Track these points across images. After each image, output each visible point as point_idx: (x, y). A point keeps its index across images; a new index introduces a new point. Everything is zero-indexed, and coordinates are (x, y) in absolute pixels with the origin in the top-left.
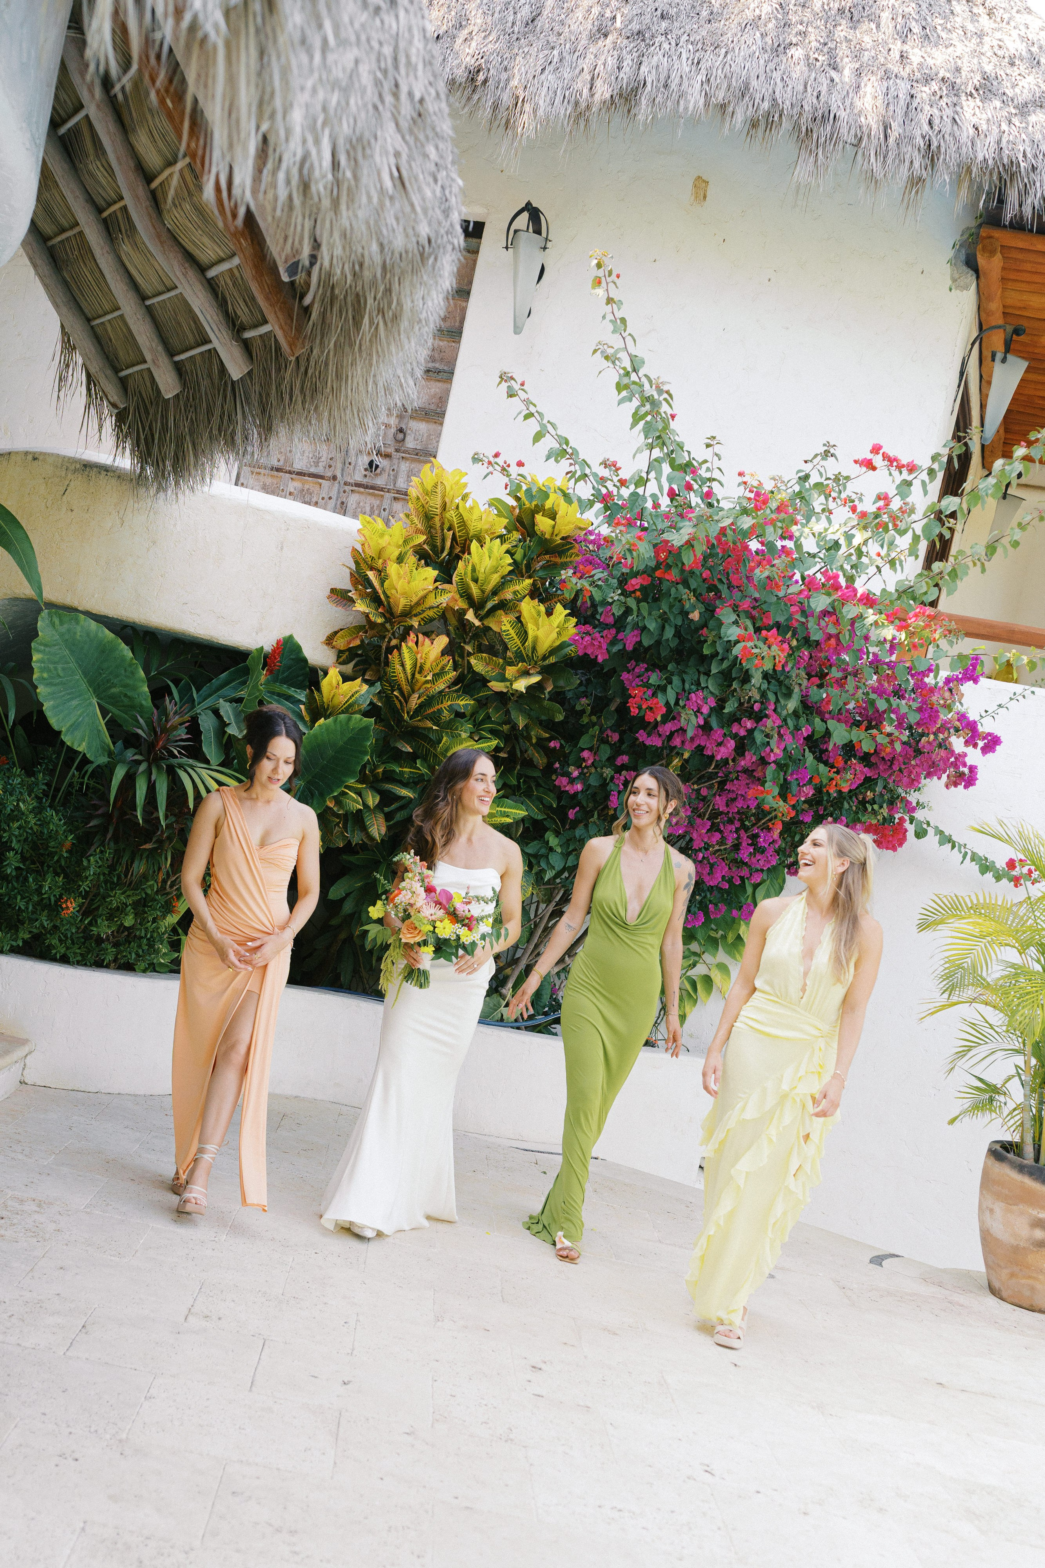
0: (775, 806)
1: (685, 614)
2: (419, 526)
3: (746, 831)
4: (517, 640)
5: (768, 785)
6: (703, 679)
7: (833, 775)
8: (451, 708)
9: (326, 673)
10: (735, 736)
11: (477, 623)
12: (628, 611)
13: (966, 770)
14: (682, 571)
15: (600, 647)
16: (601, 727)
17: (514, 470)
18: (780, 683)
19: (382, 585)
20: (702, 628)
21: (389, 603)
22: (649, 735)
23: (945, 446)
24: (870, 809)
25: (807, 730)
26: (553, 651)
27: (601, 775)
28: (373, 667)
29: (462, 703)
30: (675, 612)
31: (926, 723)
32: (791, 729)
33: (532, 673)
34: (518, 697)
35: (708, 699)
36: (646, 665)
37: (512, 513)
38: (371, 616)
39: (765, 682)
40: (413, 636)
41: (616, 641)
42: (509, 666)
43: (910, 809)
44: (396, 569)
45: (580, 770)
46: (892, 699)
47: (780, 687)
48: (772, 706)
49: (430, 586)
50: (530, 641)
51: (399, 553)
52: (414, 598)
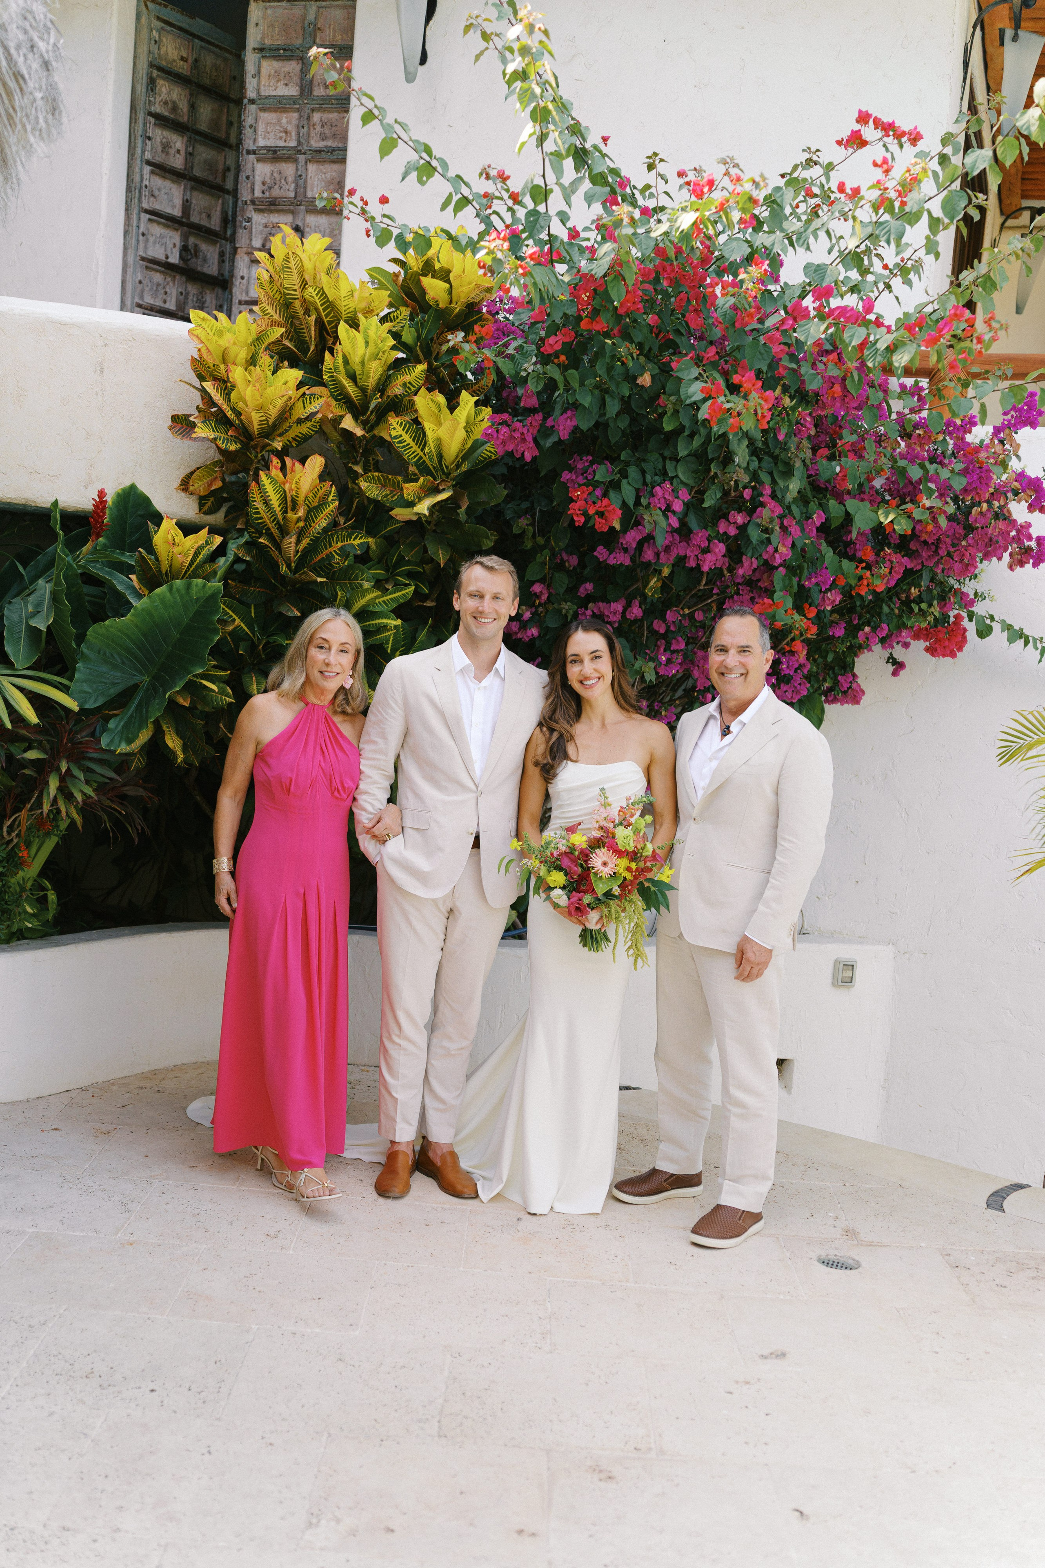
0: (790, 622)
1: (631, 379)
4: (415, 448)
5: (778, 596)
6: (669, 465)
7: (860, 572)
8: (343, 552)
9: (161, 522)
10: (724, 538)
11: (359, 432)
13: (1033, 544)
15: (523, 440)
16: (552, 550)
17: (377, 210)
18: (775, 458)
19: (228, 400)
20: (658, 395)
21: (241, 421)
22: (611, 551)
23: (957, 121)
24: (916, 610)
25: (819, 517)
26: (467, 454)
27: (559, 611)
28: (243, 511)
29: (356, 542)
30: (616, 377)
31: (975, 489)
32: (798, 519)
33: (441, 488)
34: (435, 525)
35: (680, 492)
36: (590, 458)
37: (395, 282)
38: (219, 443)
39: (755, 458)
40: (275, 461)
41: (546, 431)
42: (407, 485)
43: (967, 603)
44: (245, 375)
45: (533, 610)
46: (927, 463)
47: (776, 464)
48: (768, 491)
49: (292, 392)
50: (432, 445)
51: (247, 354)
52: (272, 410)
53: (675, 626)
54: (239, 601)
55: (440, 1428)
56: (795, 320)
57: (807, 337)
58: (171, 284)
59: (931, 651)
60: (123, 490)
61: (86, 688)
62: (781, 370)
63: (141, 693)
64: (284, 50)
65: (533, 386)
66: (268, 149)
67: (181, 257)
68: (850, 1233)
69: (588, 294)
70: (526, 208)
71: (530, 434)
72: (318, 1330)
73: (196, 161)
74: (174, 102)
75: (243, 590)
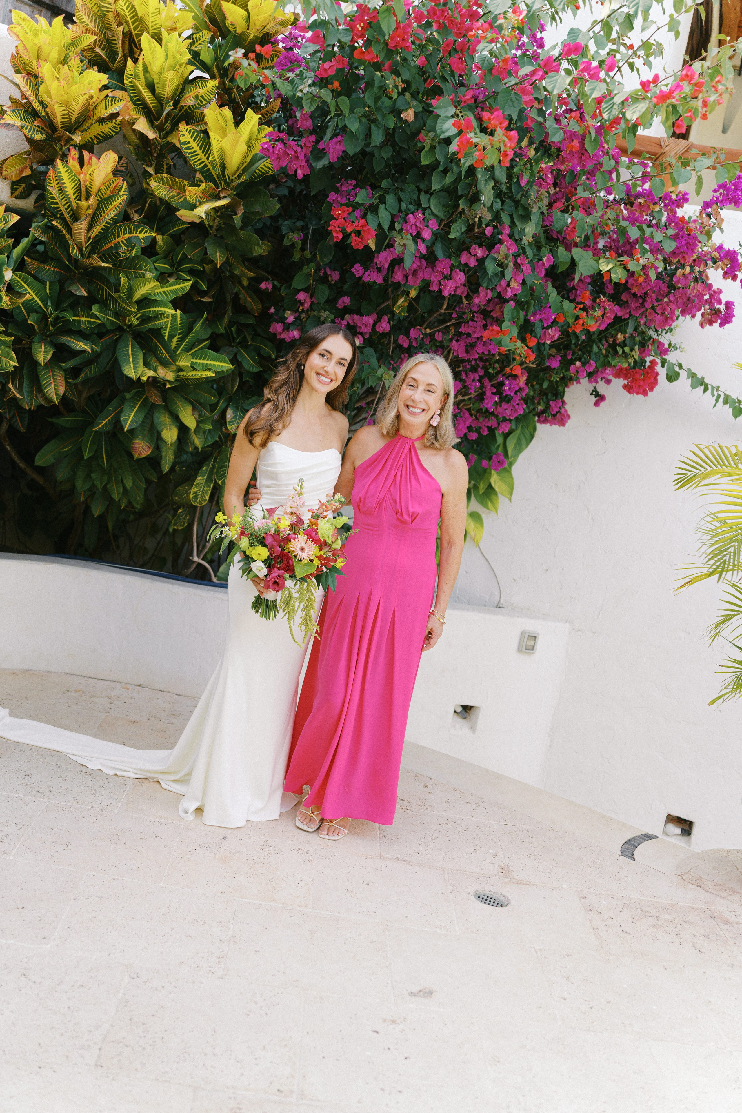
0: (512, 347)
1: (397, 113)
2: (91, 26)
3: (490, 380)
4: (201, 155)
5: (506, 325)
6: (424, 198)
7: (578, 312)
8: (130, 243)
10: (465, 268)
11: (151, 135)
12: (325, 108)
13: (722, 307)
14: (390, 53)
15: (297, 158)
16: (318, 264)
18: (517, 203)
19: (37, 94)
20: (419, 132)
21: (46, 113)
22: (366, 269)
24: (620, 352)
25: (548, 260)
26: (246, 167)
29: (142, 235)
30: (384, 110)
31: (682, 252)
32: (530, 259)
33: (222, 195)
34: (217, 230)
35: (430, 222)
36: (354, 182)
37: (200, 7)
38: (27, 131)
39: (498, 200)
40: (74, 153)
41: (319, 153)
42: (190, 188)
43: (663, 351)
44: (53, 72)
45: (297, 314)
46: (645, 226)
47: (517, 208)
48: (507, 231)
49: (94, 92)
50: (216, 155)
51: (59, 55)
52: (74, 106)
53: (417, 342)
54: (35, 278)
55: (99, 1057)
56: (546, 73)
57: (554, 88)
59: (628, 388)
62: (529, 121)
65: (308, 108)
68: (505, 870)
69: (362, 25)
71: (303, 154)
72: (12, 942)
75: (38, 267)
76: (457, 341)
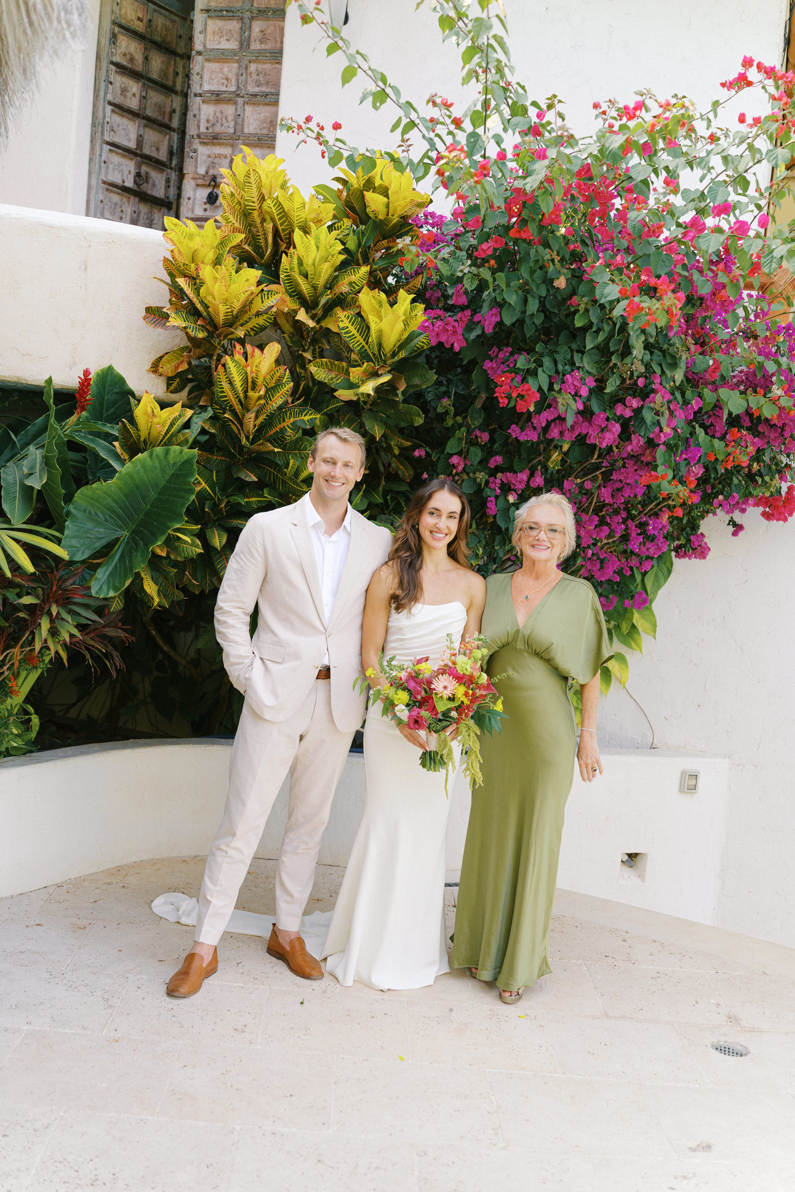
0: (674, 491)
1: (549, 282)
2: (237, 225)
3: (633, 520)
4: (359, 338)
5: (661, 469)
6: (577, 357)
7: (729, 450)
8: (295, 427)
9: (139, 401)
10: (619, 419)
11: (311, 324)
12: (482, 285)
14: (541, 227)
15: (455, 332)
17: (329, 134)
18: (664, 352)
19: (198, 294)
20: (570, 297)
21: (208, 313)
22: (522, 429)
24: (759, 480)
25: (696, 403)
26: (402, 345)
27: (475, 480)
28: (207, 391)
29: (307, 418)
30: (537, 279)
32: (681, 404)
33: (380, 372)
34: (371, 405)
35: (586, 380)
36: (510, 349)
37: (339, 197)
38: (189, 331)
39: (647, 352)
40: (238, 347)
41: (473, 325)
42: (353, 369)
44: (212, 273)
46: (780, 360)
47: (664, 356)
48: (658, 380)
49: (254, 288)
50: (374, 336)
51: (214, 255)
52: (236, 304)
53: (572, 493)
54: (207, 469)
57: (708, 246)
58: (126, 204)
59: (767, 516)
60: (102, 371)
61: (74, 542)
62: (676, 276)
63: (123, 546)
64: (227, 11)
65: (466, 286)
66: (212, 93)
67: (135, 182)
68: (732, 1019)
69: (518, 207)
70: (465, 132)
71: (460, 328)
72: (295, 1130)
73: (148, 103)
74: (131, 54)
75: (207, 458)
76: (604, 487)
